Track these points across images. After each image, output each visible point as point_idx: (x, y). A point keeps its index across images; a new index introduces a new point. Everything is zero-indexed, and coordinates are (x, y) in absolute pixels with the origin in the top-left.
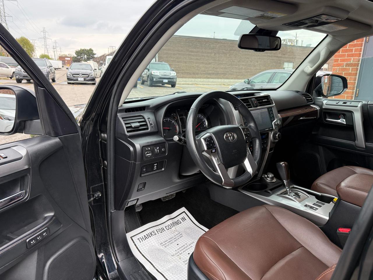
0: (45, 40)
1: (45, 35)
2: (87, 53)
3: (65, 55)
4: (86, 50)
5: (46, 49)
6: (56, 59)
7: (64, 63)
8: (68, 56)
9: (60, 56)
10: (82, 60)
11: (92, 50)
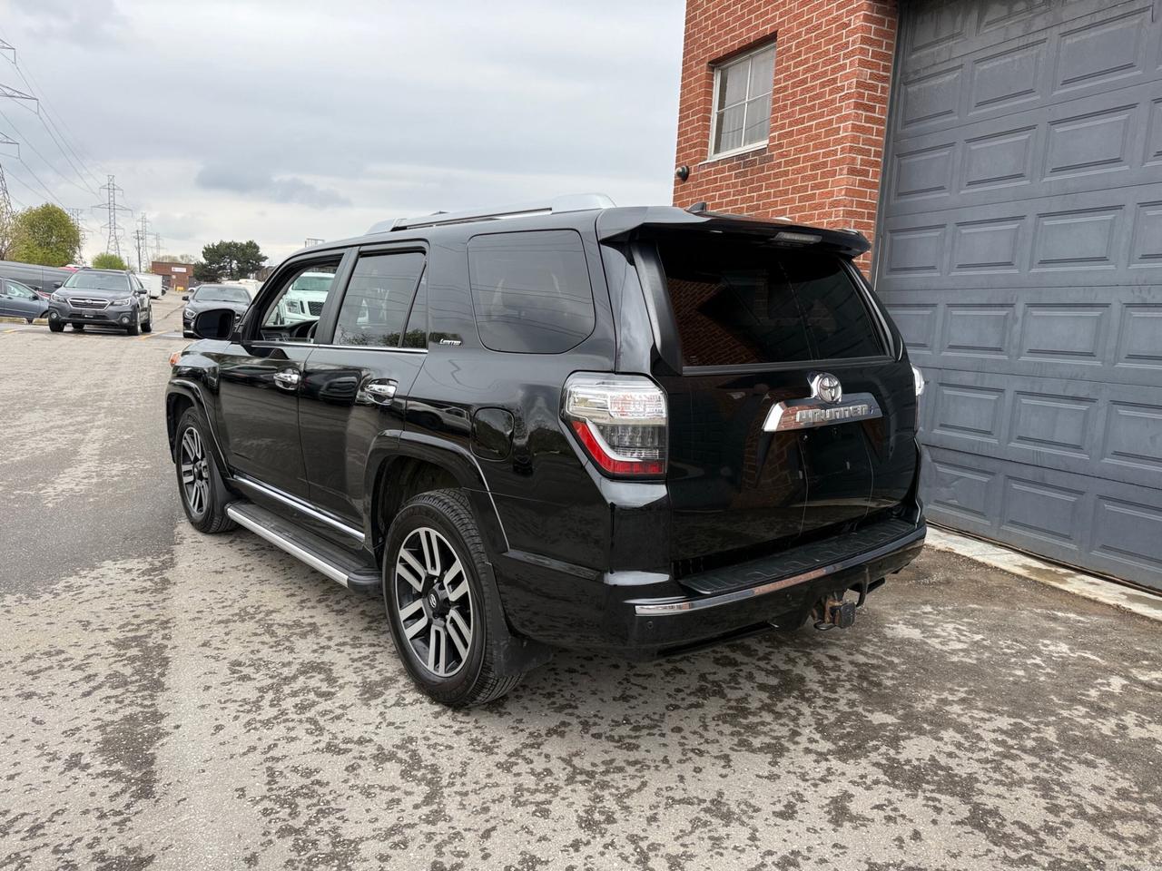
0: (112, 214)
1: (112, 199)
2: (240, 255)
3: (169, 257)
4: (236, 245)
5: (113, 238)
6: (143, 269)
7: (168, 283)
8: (180, 260)
9: (155, 260)
10: (222, 275)
11: (256, 247)
